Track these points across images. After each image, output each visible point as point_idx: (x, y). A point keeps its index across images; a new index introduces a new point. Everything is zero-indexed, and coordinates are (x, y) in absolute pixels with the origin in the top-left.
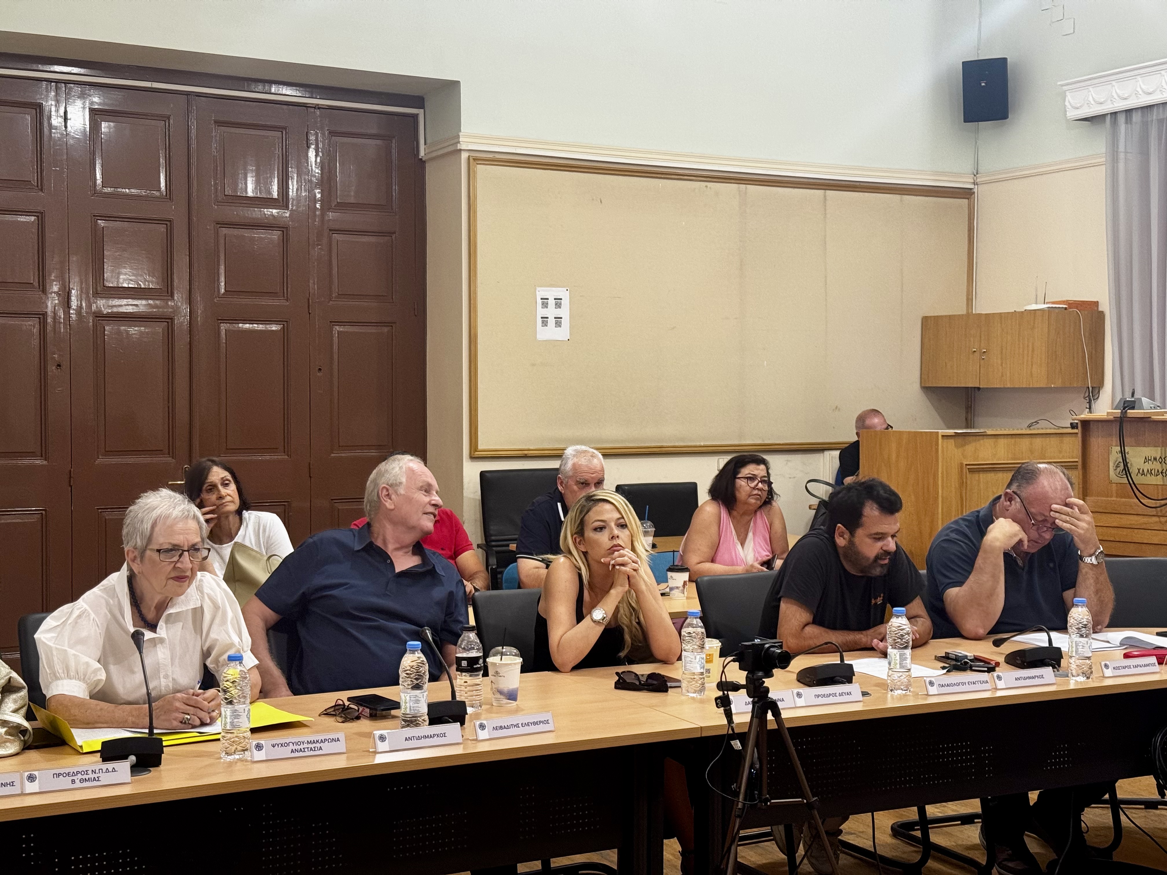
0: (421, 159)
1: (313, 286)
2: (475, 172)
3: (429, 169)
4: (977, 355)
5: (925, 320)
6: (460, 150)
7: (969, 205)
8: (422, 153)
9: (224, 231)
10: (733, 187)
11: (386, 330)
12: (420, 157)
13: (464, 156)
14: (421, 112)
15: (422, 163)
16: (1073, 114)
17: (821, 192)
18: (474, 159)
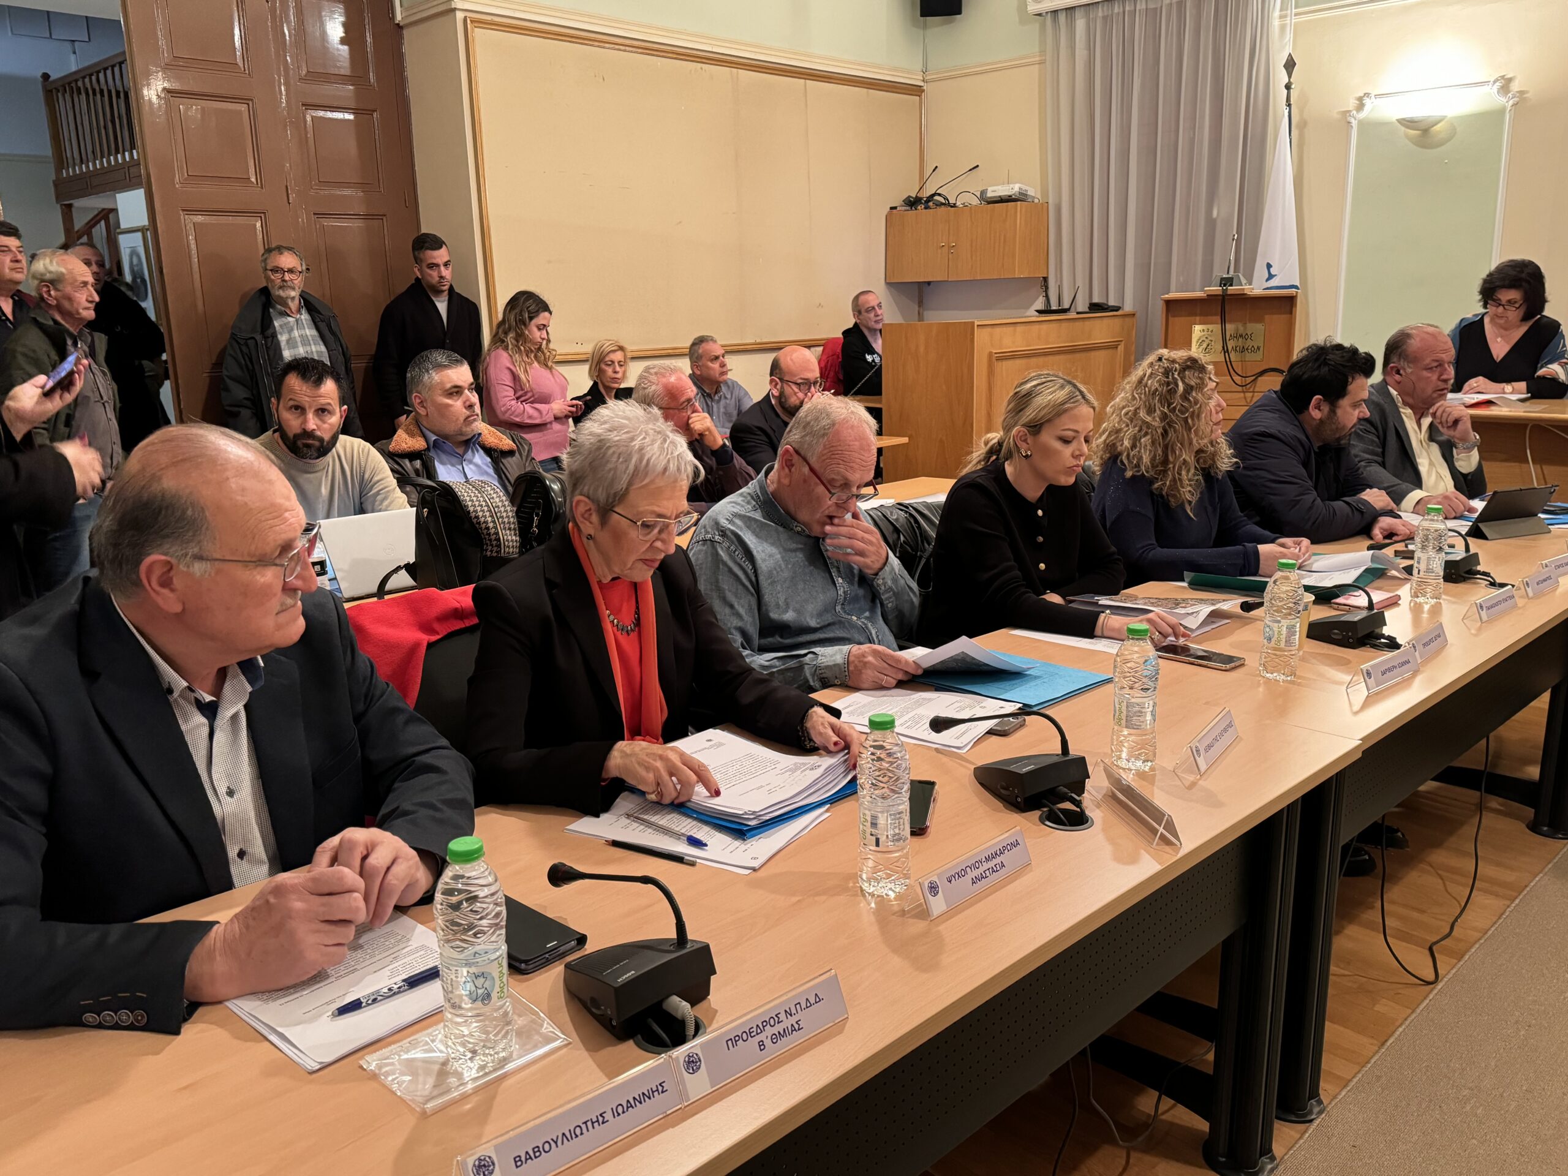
0: (398, 24)
2: (475, 38)
3: (408, 36)
4: (945, 249)
5: (890, 216)
6: (455, 10)
7: (919, 100)
8: (399, 17)
10: (726, 70)
12: (397, 22)
13: (460, 15)
15: (399, 28)
18: (472, 21)
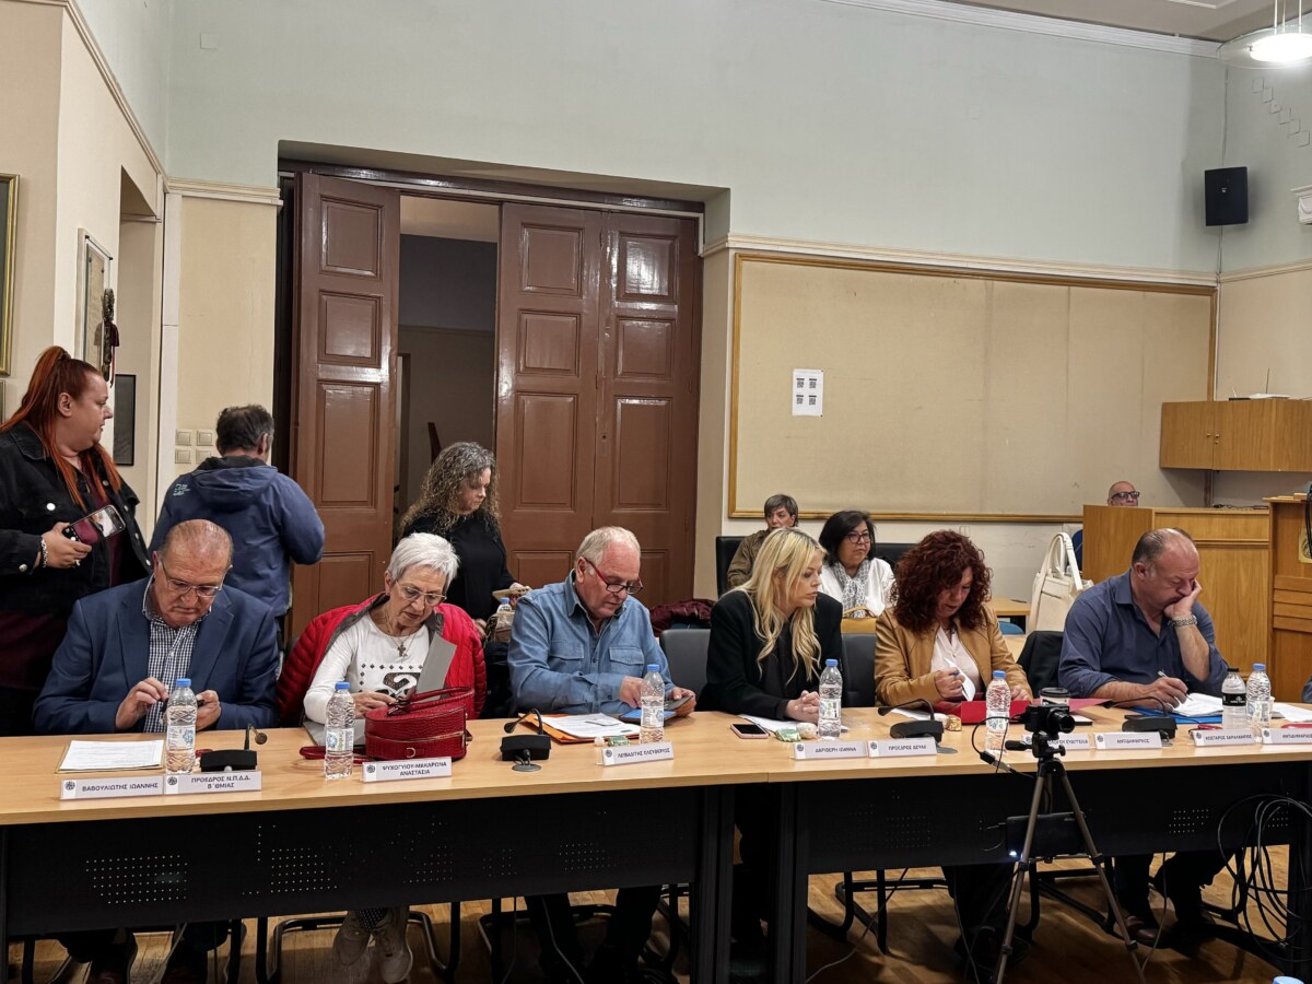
1: (601, 365)
2: (740, 267)
3: (707, 264)
4: (1211, 439)
5: (1165, 406)
6: (728, 248)
7: (1212, 300)
8: (701, 251)
9: (526, 317)
10: (980, 282)
11: (663, 403)
12: (699, 255)
13: (732, 253)
14: (701, 214)
15: (701, 259)
17: (1066, 288)
18: (740, 256)
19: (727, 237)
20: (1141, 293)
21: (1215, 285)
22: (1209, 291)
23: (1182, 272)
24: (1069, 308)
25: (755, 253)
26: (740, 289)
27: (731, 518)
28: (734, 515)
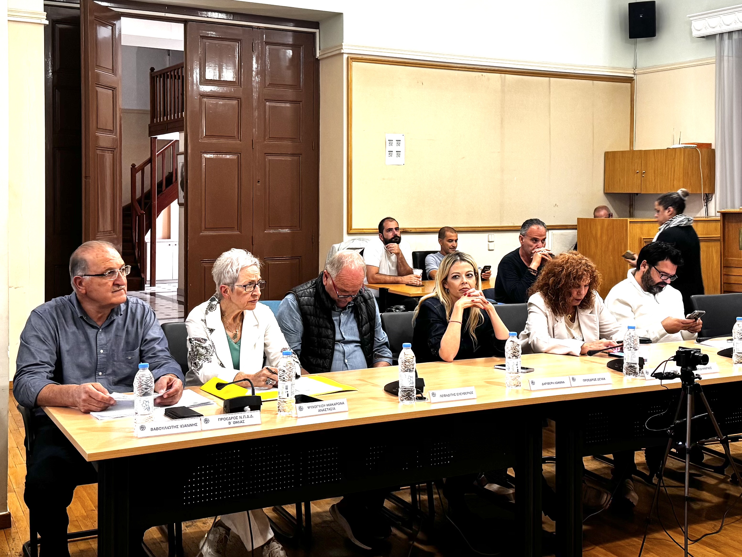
0: (317, 58)
1: (255, 133)
2: (352, 66)
3: (322, 64)
4: (639, 174)
5: (607, 154)
6: (343, 53)
7: (631, 86)
8: (318, 55)
9: (204, 101)
10: (497, 75)
11: (296, 158)
12: (317, 57)
13: (345, 56)
14: (317, 31)
15: (318, 60)
16: (696, 34)
17: (548, 78)
18: (352, 59)
19: (342, 45)
20: (590, 82)
21: (633, 76)
22: (630, 80)
23: (614, 68)
24: (550, 92)
25: (360, 57)
26: (351, 81)
27: (349, 234)
28: (352, 231)
